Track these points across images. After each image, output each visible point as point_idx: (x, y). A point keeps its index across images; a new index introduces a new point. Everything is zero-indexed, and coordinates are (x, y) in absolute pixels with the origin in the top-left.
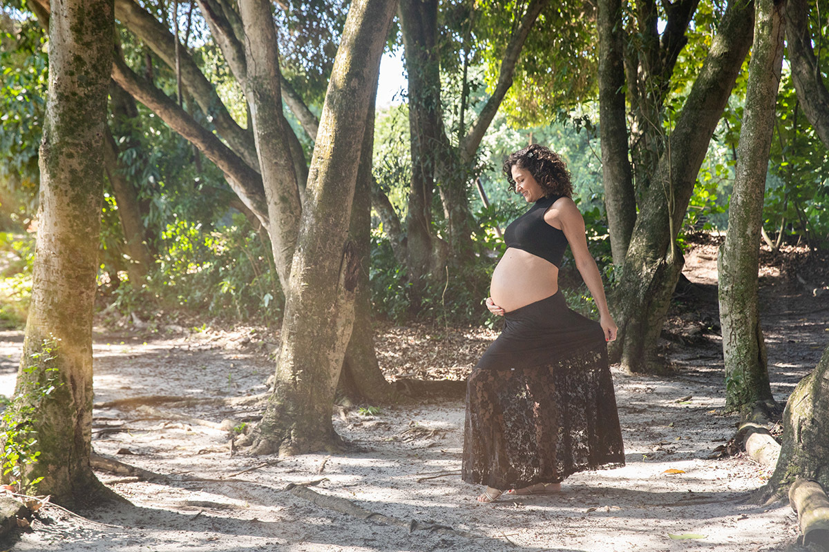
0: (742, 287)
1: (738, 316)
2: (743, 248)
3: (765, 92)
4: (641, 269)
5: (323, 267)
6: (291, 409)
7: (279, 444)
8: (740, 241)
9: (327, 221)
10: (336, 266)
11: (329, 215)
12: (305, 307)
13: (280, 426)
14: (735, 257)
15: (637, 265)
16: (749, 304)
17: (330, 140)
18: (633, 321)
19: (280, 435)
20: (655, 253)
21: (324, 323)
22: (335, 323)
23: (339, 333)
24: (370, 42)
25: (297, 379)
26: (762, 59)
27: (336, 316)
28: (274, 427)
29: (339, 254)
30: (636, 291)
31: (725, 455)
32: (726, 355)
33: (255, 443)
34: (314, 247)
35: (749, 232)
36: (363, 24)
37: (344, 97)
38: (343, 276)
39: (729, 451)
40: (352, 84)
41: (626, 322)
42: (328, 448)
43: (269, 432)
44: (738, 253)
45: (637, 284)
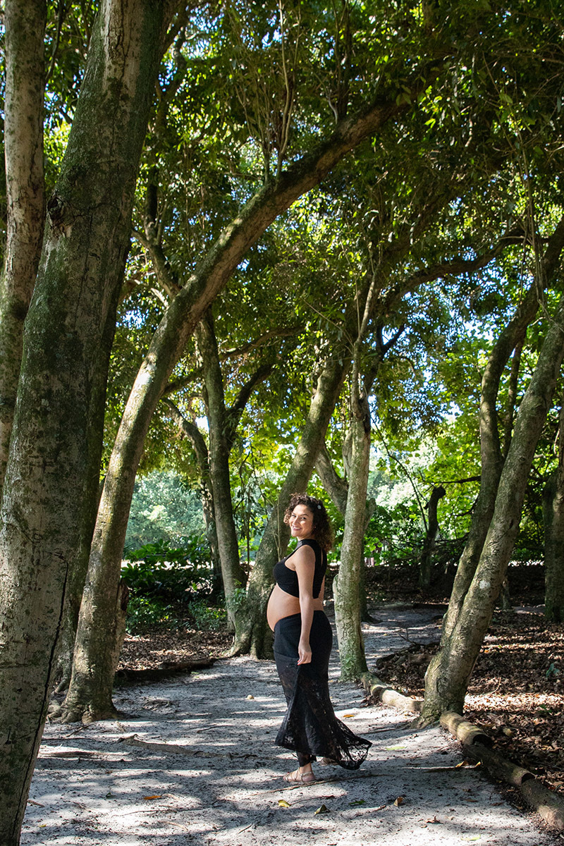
0: (350, 603)
1: (348, 621)
2: (351, 579)
3: (361, 484)
4: (260, 591)
5: (106, 595)
6: (89, 691)
7: (82, 715)
8: (349, 575)
9: (109, 564)
10: (115, 594)
11: (111, 560)
12: (95, 622)
13: (80, 703)
14: (345, 584)
15: (258, 589)
16: (354, 613)
17: (110, 511)
18: (257, 626)
19: (82, 709)
20: (269, 581)
21: (108, 633)
22: (114, 632)
23: (117, 639)
24: (136, 447)
25: (92, 670)
26: (359, 464)
27: (116, 627)
28: (77, 704)
29: (116, 586)
30: (258, 606)
31: (370, 705)
32: (340, 645)
33: (63, 715)
34: (101, 581)
35: (354, 569)
36: (131, 436)
37: (119, 483)
38: (119, 601)
39: (373, 702)
40: (125, 474)
41: (253, 626)
42: (114, 716)
43: (74, 707)
44: (347, 582)
45: (258, 601)
